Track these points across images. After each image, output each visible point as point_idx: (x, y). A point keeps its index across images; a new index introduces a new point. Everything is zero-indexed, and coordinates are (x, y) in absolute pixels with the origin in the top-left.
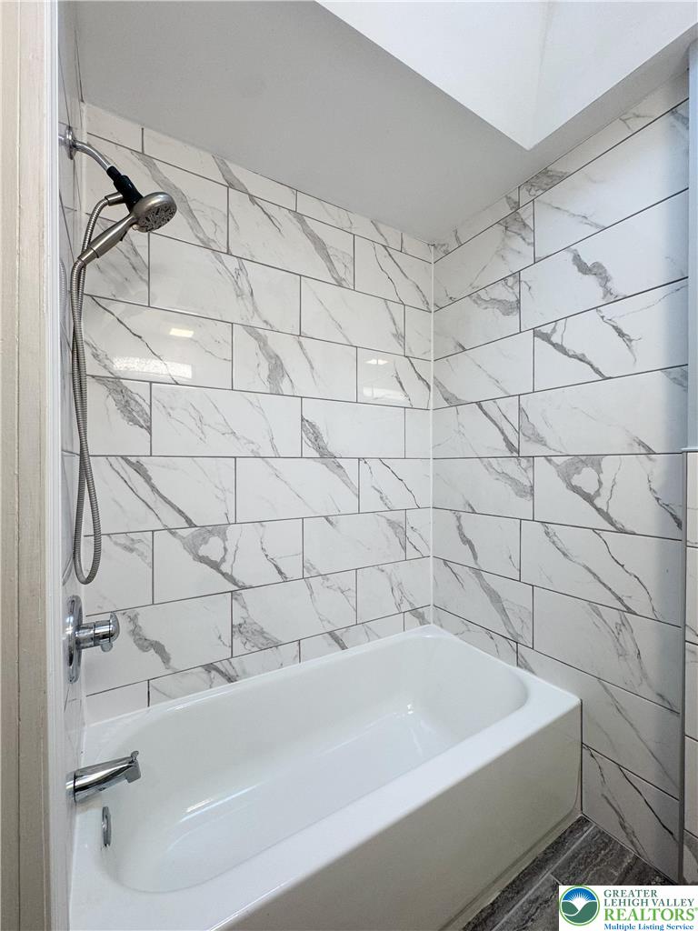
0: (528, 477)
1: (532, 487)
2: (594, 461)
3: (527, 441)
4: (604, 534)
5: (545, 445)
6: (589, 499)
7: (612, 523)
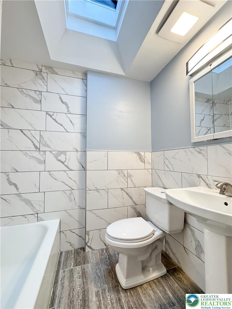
0: (43, 157)
1: (45, 161)
2: (64, 153)
3: (43, 146)
4: (67, 172)
5: (50, 148)
6: (63, 163)
7: (69, 169)
